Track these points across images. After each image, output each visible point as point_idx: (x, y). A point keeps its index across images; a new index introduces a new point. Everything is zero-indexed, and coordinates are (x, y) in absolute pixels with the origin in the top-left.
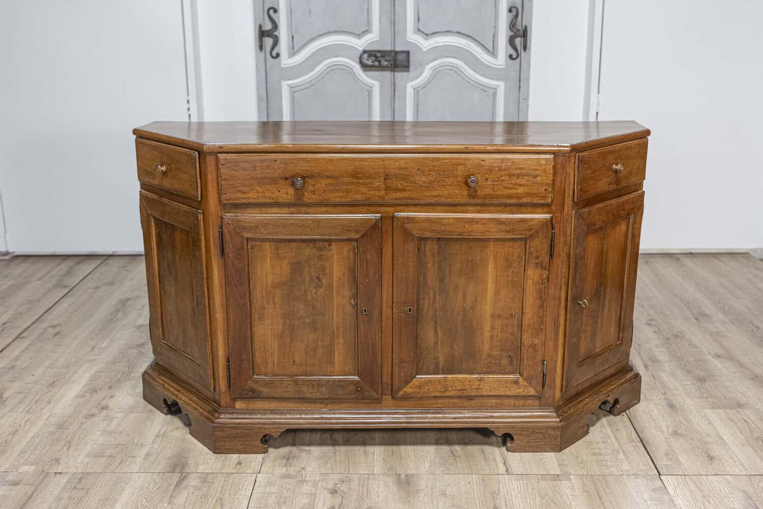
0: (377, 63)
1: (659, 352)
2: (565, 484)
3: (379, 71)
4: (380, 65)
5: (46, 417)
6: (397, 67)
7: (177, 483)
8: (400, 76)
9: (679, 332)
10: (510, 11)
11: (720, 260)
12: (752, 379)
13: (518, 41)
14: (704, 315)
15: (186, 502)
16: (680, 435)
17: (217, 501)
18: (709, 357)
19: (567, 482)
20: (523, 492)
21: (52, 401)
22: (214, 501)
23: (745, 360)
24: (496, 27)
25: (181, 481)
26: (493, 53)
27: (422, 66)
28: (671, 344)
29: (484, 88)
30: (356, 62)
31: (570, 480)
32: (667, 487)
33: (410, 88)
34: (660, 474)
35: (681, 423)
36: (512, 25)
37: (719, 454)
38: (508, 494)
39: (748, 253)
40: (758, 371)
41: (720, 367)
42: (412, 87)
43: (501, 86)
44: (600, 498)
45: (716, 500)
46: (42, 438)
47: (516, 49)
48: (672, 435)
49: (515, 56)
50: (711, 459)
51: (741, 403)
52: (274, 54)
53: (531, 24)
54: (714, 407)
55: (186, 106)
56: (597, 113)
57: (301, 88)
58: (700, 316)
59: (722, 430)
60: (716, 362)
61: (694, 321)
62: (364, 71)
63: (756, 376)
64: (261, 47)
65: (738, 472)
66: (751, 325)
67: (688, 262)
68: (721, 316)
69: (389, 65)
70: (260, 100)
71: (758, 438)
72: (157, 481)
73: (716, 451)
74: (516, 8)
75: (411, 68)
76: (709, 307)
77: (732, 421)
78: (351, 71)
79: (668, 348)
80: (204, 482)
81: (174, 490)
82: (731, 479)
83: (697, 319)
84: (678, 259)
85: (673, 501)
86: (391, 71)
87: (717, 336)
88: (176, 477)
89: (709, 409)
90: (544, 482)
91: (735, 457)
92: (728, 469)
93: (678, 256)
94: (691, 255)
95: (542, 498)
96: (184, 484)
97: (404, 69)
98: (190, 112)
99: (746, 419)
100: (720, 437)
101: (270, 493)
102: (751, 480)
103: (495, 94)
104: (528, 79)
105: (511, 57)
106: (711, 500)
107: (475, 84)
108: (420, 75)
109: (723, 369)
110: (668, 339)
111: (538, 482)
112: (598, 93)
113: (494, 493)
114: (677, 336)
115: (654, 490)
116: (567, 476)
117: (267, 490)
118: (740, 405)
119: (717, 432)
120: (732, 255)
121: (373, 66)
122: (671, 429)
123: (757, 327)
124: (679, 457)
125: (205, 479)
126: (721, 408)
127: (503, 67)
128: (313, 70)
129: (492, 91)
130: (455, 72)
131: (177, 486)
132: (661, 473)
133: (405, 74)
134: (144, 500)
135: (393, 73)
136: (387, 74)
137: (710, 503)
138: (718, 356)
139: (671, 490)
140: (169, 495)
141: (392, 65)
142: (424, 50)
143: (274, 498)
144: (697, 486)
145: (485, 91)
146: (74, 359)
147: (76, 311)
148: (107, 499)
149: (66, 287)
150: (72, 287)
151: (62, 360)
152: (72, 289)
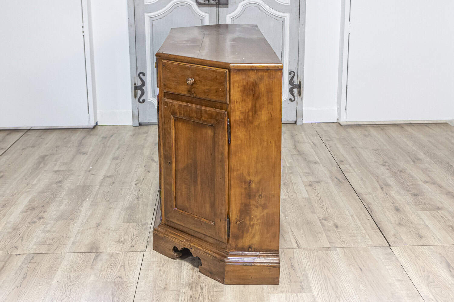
0: (207, 2)
1: (390, 180)
2: (333, 253)
3: (208, 7)
4: (209, 3)
5: (4, 224)
6: (220, 4)
7: (95, 258)
8: (222, 10)
9: (403, 169)
11: (429, 127)
12: (447, 194)
14: (418, 159)
15: (102, 268)
16: (402, 225)
17: (121, 266)
18: (420, 183)
19: (335, 251)
20: (308, 257)
21: (6, 215)
22: (120, 266)
23: (443, 184)
25: (97, 257)
27: (236, 4)
28: (397, 176)
29: (277, 18)
30: (193, 1)
31: (336, 250)
32: (394, 252)
33: (229, 17)
34: (390, 246)
35: (403, 218)
37: (426, 234)
38: (299, 258)
39: (447, 123)
40: (450, 190)
41: (428, 189)
42: (230, 17)
43: (287, 16)
44: (354, 259)
45: (423, 258)
46: (4, 236)
48: (397, 225)
50: (421, 237)
51: (440, 207)
54: (423, 209)
55: (82, 30)
56: (349, 34)
57: (157, 18)
58: (416, 160)
59: (427, 222)
60: (425, 185)
61: (412, 163)
62: (199, 7)
63: (449, 193)
65: (436, 243)
66: (447, 164)
67: (409, 129)
68: (429, 160)
69: (215, 3)
70: (130, 26)
71: (449, 226)
72: (82, 257)
73: (424, 232)
75: (229, 5)
76: (421, 155)
77: (434, 217)
78: (190, 7)
79: (395, 178)
80: (112, 257)
81: (93, 261)
82: (433, 247)
83: (414, 161)
84: (402, 127)
85: (397, 260)
86: (217, 7)
87: (425, 171)
88: (93, 255)
89: (420, 210)
90: (320, 252)
91: (435, 236)
92: (430, 242)
93: (402, 125)
94: (411, 124)
95: (320, 260)
96: (99, 258)
97: (224, 6)
98: (84, 34)
99: (442, 216)
100: (427, 226)
101: (153, 262)
102: (444, 248)
103: (283, 22)
104: (305, 12)
106: (420, 259)
107: (271, 15)
108: (235, 10)
109: (429, 189)
110: (396, 173)
111: (317, 252)
112: (350, 21)
113: (291, 258)
114: (401, 171)
115: (387, 254)
116: (335, 248)
117: (152, 260)
118: (439, 209)
119: (425, 223)
120: (437, 124)
121: (204, 4)
122: (397, 222)
123: (451, 166)
124: (402, 236)
125: (112, 255)
126: (427, 210)
127: (289, 4)
128: (165, 6)
129: (282, 20)
130: (258, 8)
131: (95, 259)
132: (391, 245)
133: (225, 9)
134: (75, 267)
135: (217, 8)
136: (214, 9)
137: (419, 260)
138: (426, 182)
139: (396, 254)
140: (91, 265)
141: (217, 3)
143: (156, 264)
144: (412, 252)
145: (277, 20)
146: (16, 191)
147: (12, 163)
148: (52, 268)
149: (2, 149)
150: (6, 149)
151: (8, 192)
152: (6, 151)
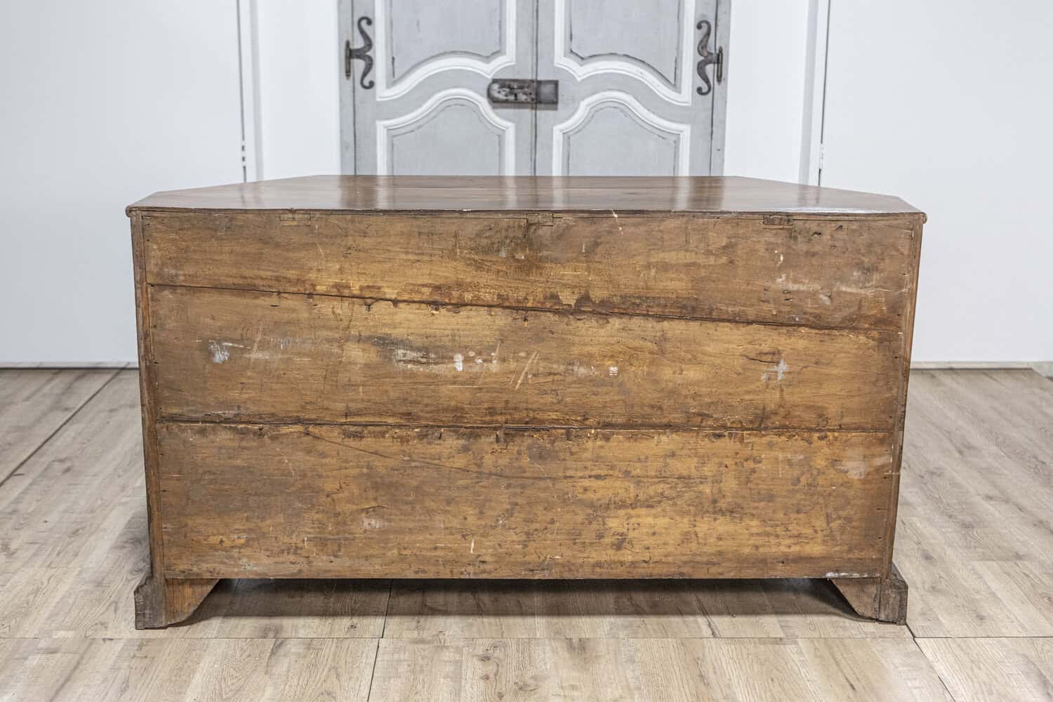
0: (512, 98)
1: (910, 492)
2: (790, 649)
3: (515, 108)
4: (516, 99)
5: (76, 573)
6: (540, 102)
7: (272, 650)
8: (544, 115)
9: (937, 468)
10: (699, 27)
11: (991, 378)
12: (1035, 525)
13: (710, 69)
14: (970, 447)
15: (288, 671)
16: (939, 591)
17: (330, 670)
18: (977, 499)
19: (793, 646)
20: (735, 658)
22: (326, 669)
23: (1025, 502)
24: (679, 48)
25: (278, 646)
26: (675, 85)
27: (575, 102)
28: (925, 484)
29: (662, 134)
30: (482, 95)
31: (796, 643)
32: (925, 651)
33: (558, 132)
34: (914, 637)
35: (940, 577)
36: (702, 46)
37: (991, 613)
38: (716, 660)
39: (1031, 369)
40: (1043, 516)
41: (993, 511)
42: (561, 131)
43: (686, 131)
44: (838, 664)
45: (987, 665)
46: (76, 598)
47: (707, 80)
48: (929, 591)
49: (705, 89)
50: (981, 619)
51: (1021, 553)
52: (366, 82)
53: (727, 46)
54: (984, 558)
55: (240, 154)
56: (820, 170)
57: (403, 131)
58: (965, 449)
59: (994, 586)
60: (986, 505)
61: (957, 455)
62: (494, 108)
63: (1041, 522)
64: (348, 73)
65: (1015, 634)
66: (1034, 460)
67: (947, 380)
68: (994, 449)
69: (529, 100)
70: (343, 146)
71: (1042, 596)
72: (245, 648)
73: (988, 609)
74: (707, 23)
75: (560, 105)
76: (977, 439)
77: (1009, 575)
78: (475, 108)
79: (922, 489)
80: (309, 649)
81: (270, 658)
82: (1008, 643)
83: (960, 452)
84: (933, 376)
85: (931, 667)
86: (532, 108)
87: (986, 472)
88: (270, 643)
89: (978, 560)
90: (762, 646)
91: (1012, 617)
92: (1004, 630)
93: (932, 372)
94: (951, 370)
95: (762, 664)
96: (282, 651)
97: (549, 106)
98: (244, 164)
99: (1025, 572)
100: (993, 594)
101: (399, 661)
102: (1033, 643)
103: (677, 142)
104: (723, 122)
105: (699, 90)
106: (981, 666)
107: (650, 129)
108: (573, 114)
109: (997, 514)
110: (922, 477)
111: (755, 646)
112: (822, 142)
113: (698, 659)
114: (932, 473)
115: (908, 655)
116: (793, 640)
117: (396, 656)
118: (1018, 557)
119: (989, 588)
120: (1008, 371)
121: (506, 101)
122: (927, 586)
123: (1043, 463)
124: (940, 617)
125: (309, 644)
126: (993, 560)
127: (690, 105)
128: (421, 106)
129: (674, 138)
130: (622, 111)
131: (273, 653)
132: (916, 635)
133: (551, 113)
134: (232, 670)
135: (534, 111)
136: (527, 113)
137: (980, 669)
138: (990, 498)
139: (929, 654)
140: (265, 664)
141: (533, 100)
142: (579, 79)
143: (406, 666)
144: (962, 650)
145: (663, 138)
146: (99, 502)
147: (89, 441)
148: (181, 669)
149: (67, 409)
150: (76, 410)
151: (82, 503)
152: (76, 412)
